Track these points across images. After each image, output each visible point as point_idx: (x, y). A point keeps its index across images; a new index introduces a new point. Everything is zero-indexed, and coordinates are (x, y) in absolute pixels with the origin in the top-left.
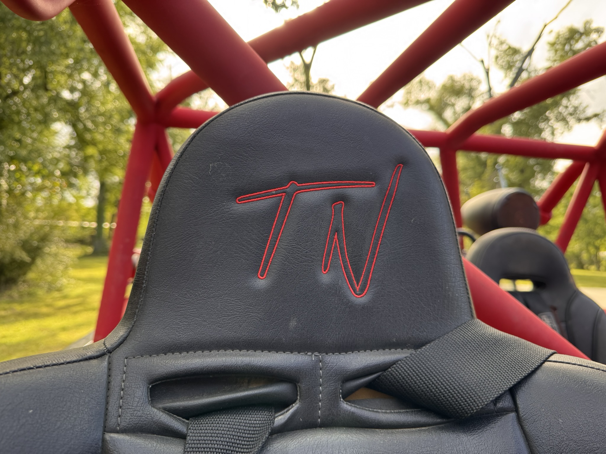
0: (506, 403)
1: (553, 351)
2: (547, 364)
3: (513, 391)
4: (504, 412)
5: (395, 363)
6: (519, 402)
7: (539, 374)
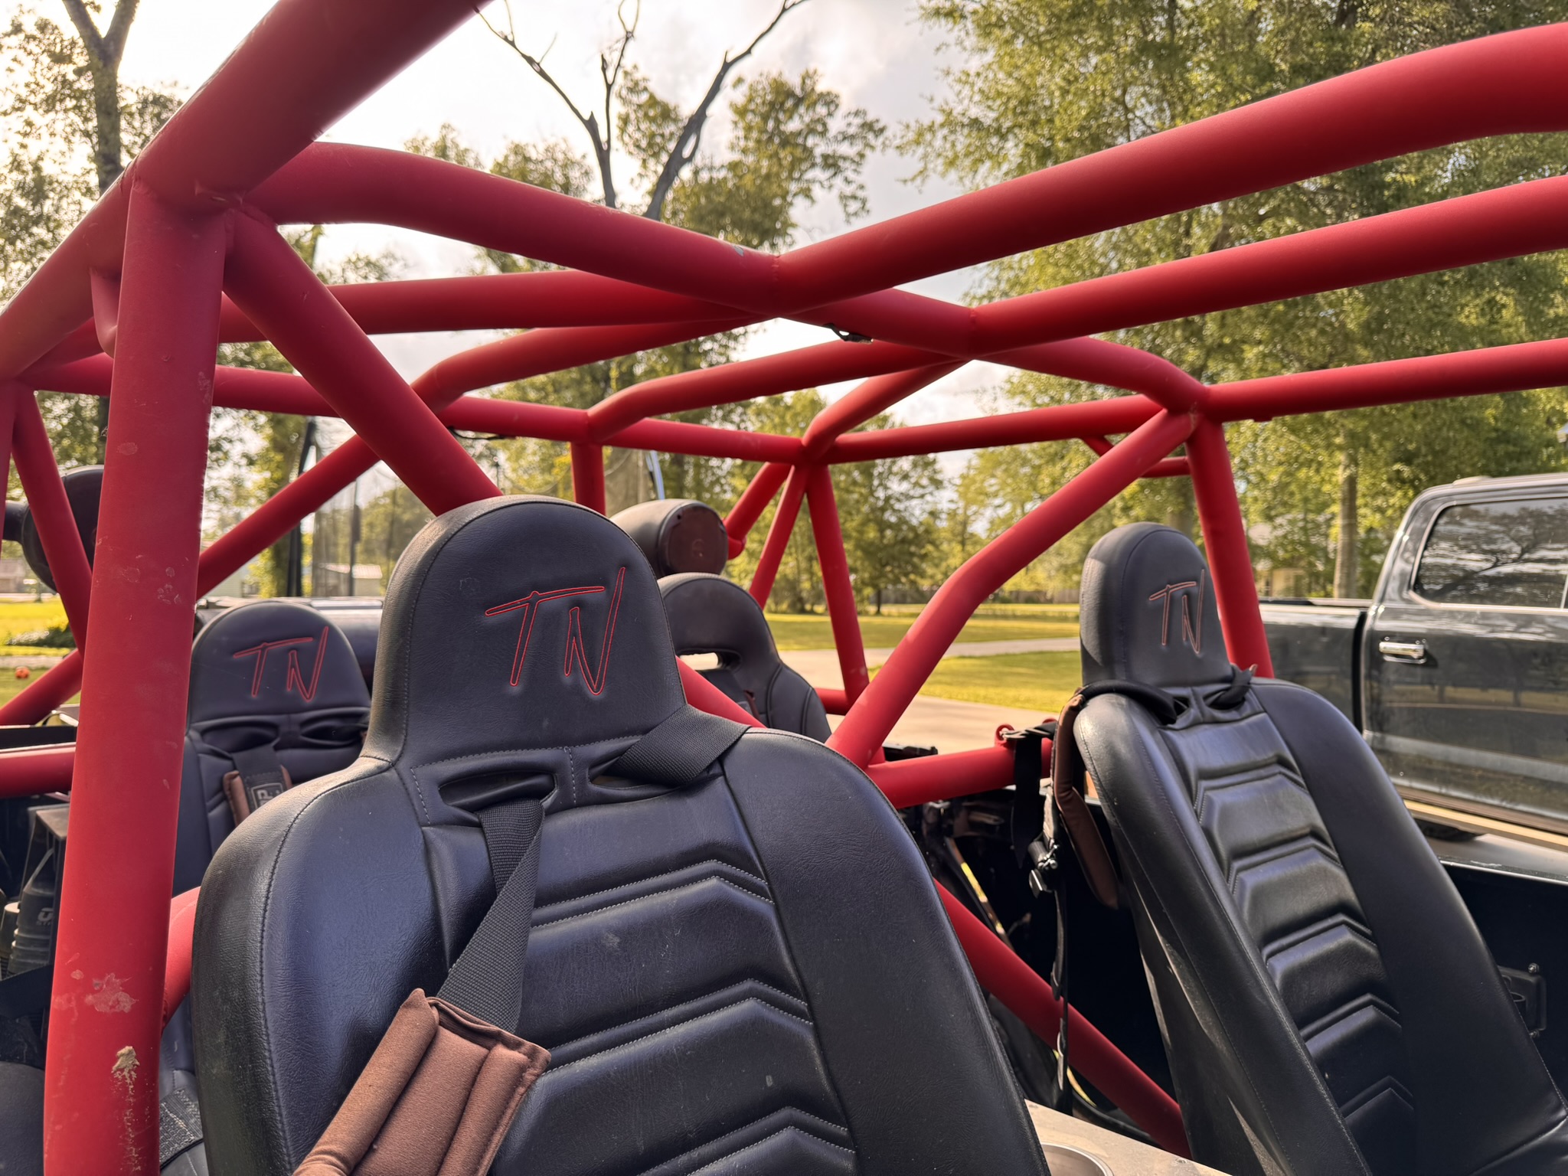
0: (717, 770)
1: (747, 726)
2: (745, 736)
3: (721, 760)
4: (715, 777)
5: (630, 747)
6: (726, 768)
7: (740, 745)
